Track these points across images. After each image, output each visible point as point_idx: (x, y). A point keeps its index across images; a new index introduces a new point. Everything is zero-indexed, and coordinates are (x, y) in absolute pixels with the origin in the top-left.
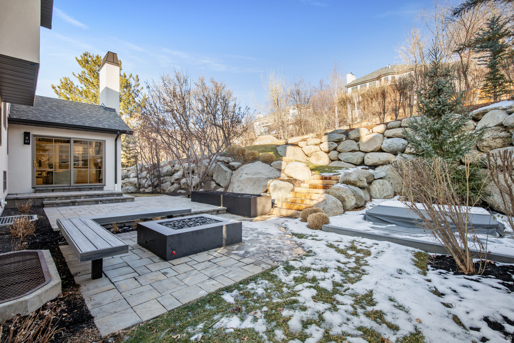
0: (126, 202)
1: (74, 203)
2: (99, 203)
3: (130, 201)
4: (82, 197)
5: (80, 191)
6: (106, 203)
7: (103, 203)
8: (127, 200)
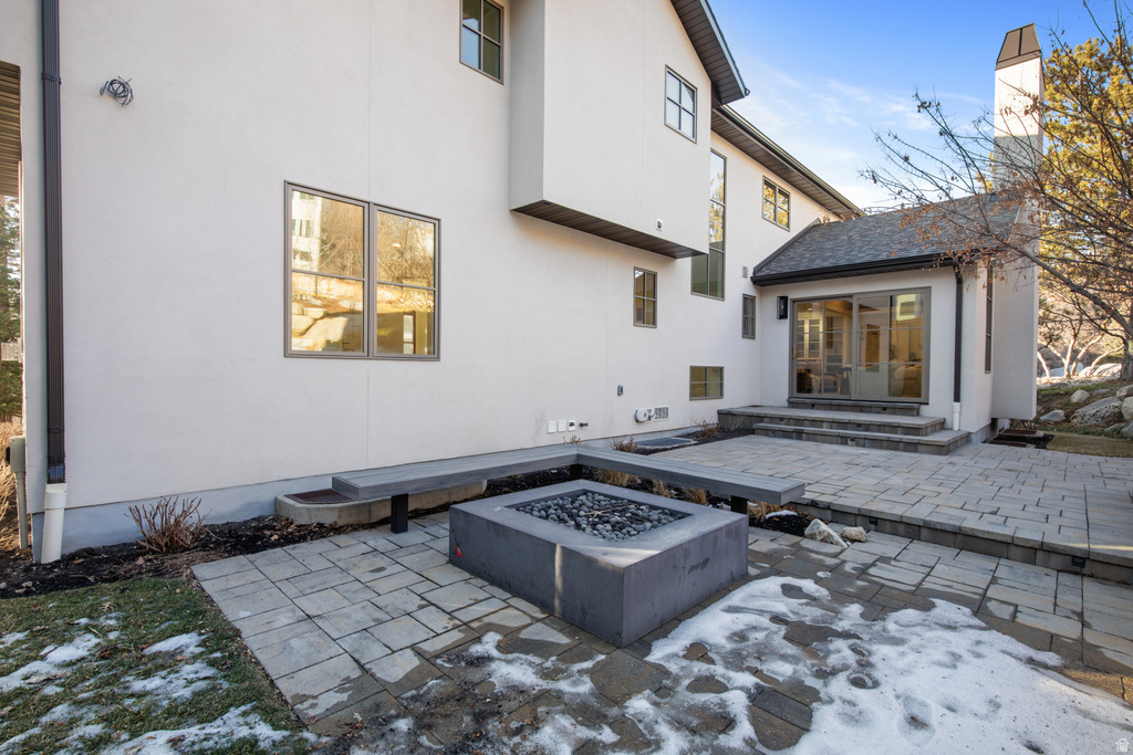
0: (916, 451)
1: (799, 435)
2: (850, 442)
3: (929, 453)
4: (825, 425)
5: (861, 411)
6: (864, 446)
7: (858, 445)
8: (920, 448)
